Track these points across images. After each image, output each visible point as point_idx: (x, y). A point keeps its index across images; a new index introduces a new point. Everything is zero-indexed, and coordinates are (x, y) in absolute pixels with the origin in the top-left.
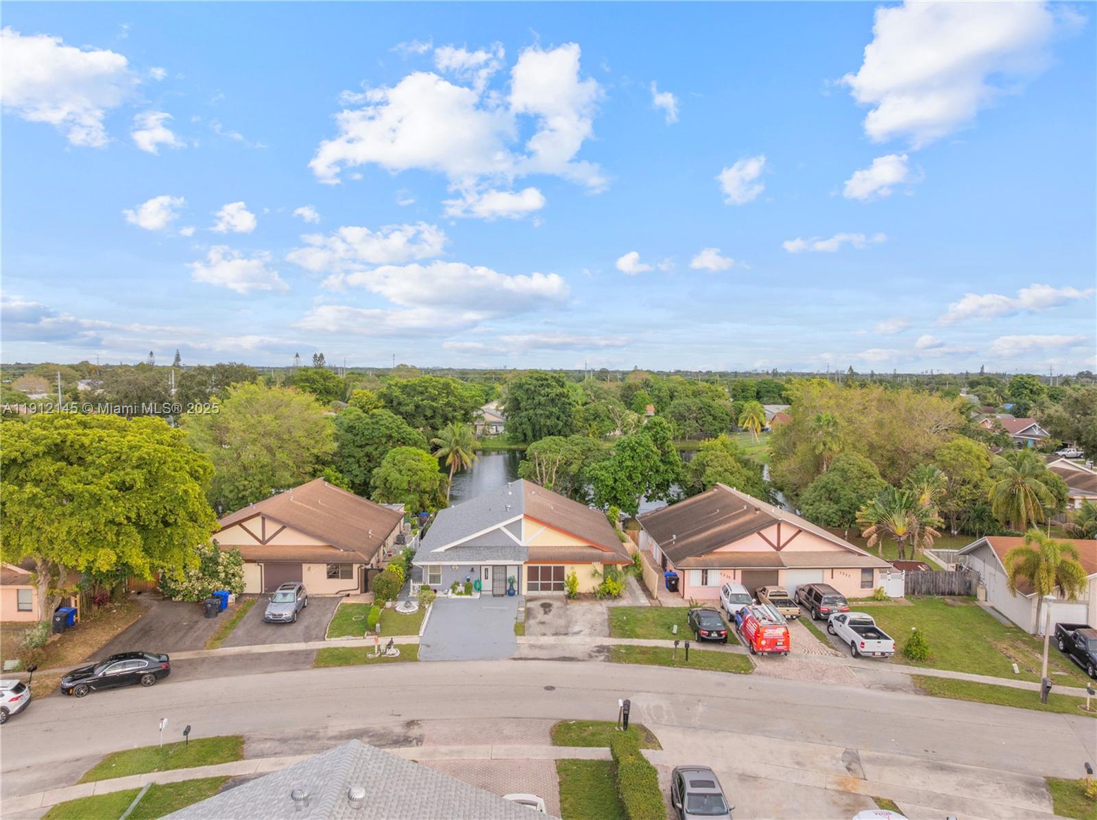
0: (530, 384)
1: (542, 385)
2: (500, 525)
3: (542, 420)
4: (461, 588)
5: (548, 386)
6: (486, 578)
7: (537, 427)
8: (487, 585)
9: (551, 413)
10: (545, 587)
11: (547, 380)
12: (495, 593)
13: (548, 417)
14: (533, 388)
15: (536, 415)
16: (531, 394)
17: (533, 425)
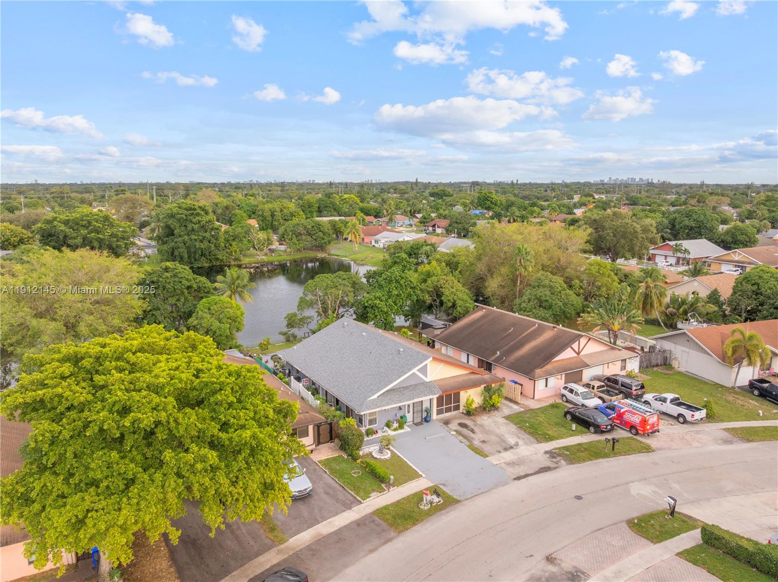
0: (182, 214)
1: (193, 214)
2: (415, 370)
3: (197, 244)
4: (396, 425)
5: (198, 214)
6: (409, 412)
7: (193, 250)
8: (409, 417)
9: (204, 238)
10: (448, 410)
11: (195, 209)
12: (415, 422)
13: (201, 241)
14: (185, 217)
15: (191, 240)
16: (183, 223)
17: (188, 248)
